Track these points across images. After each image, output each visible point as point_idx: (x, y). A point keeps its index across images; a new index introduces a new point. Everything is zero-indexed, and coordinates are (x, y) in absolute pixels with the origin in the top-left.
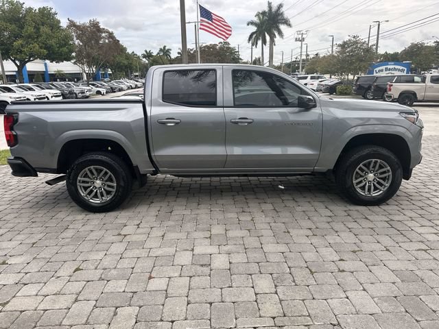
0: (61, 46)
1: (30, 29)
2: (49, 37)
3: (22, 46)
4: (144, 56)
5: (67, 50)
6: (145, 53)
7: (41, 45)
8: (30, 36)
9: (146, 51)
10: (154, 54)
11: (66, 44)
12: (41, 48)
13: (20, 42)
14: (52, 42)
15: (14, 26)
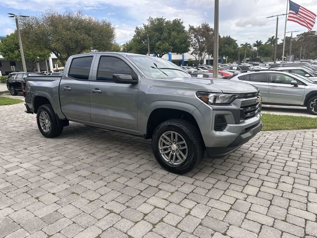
0: (182, 43)
1: (165, 35)
2: (175, 38)
3: (160, 44)
4: (255, 45)
5: (185, 46)
6: (256, 43)
7: (170, 43)
8: (165, 39)
9: (257, 42)
10: (263, 43)
11: (185, 41)
12: (170, 45)
13: (159, 42)
14: (177, 41)
15: (158, 33)
